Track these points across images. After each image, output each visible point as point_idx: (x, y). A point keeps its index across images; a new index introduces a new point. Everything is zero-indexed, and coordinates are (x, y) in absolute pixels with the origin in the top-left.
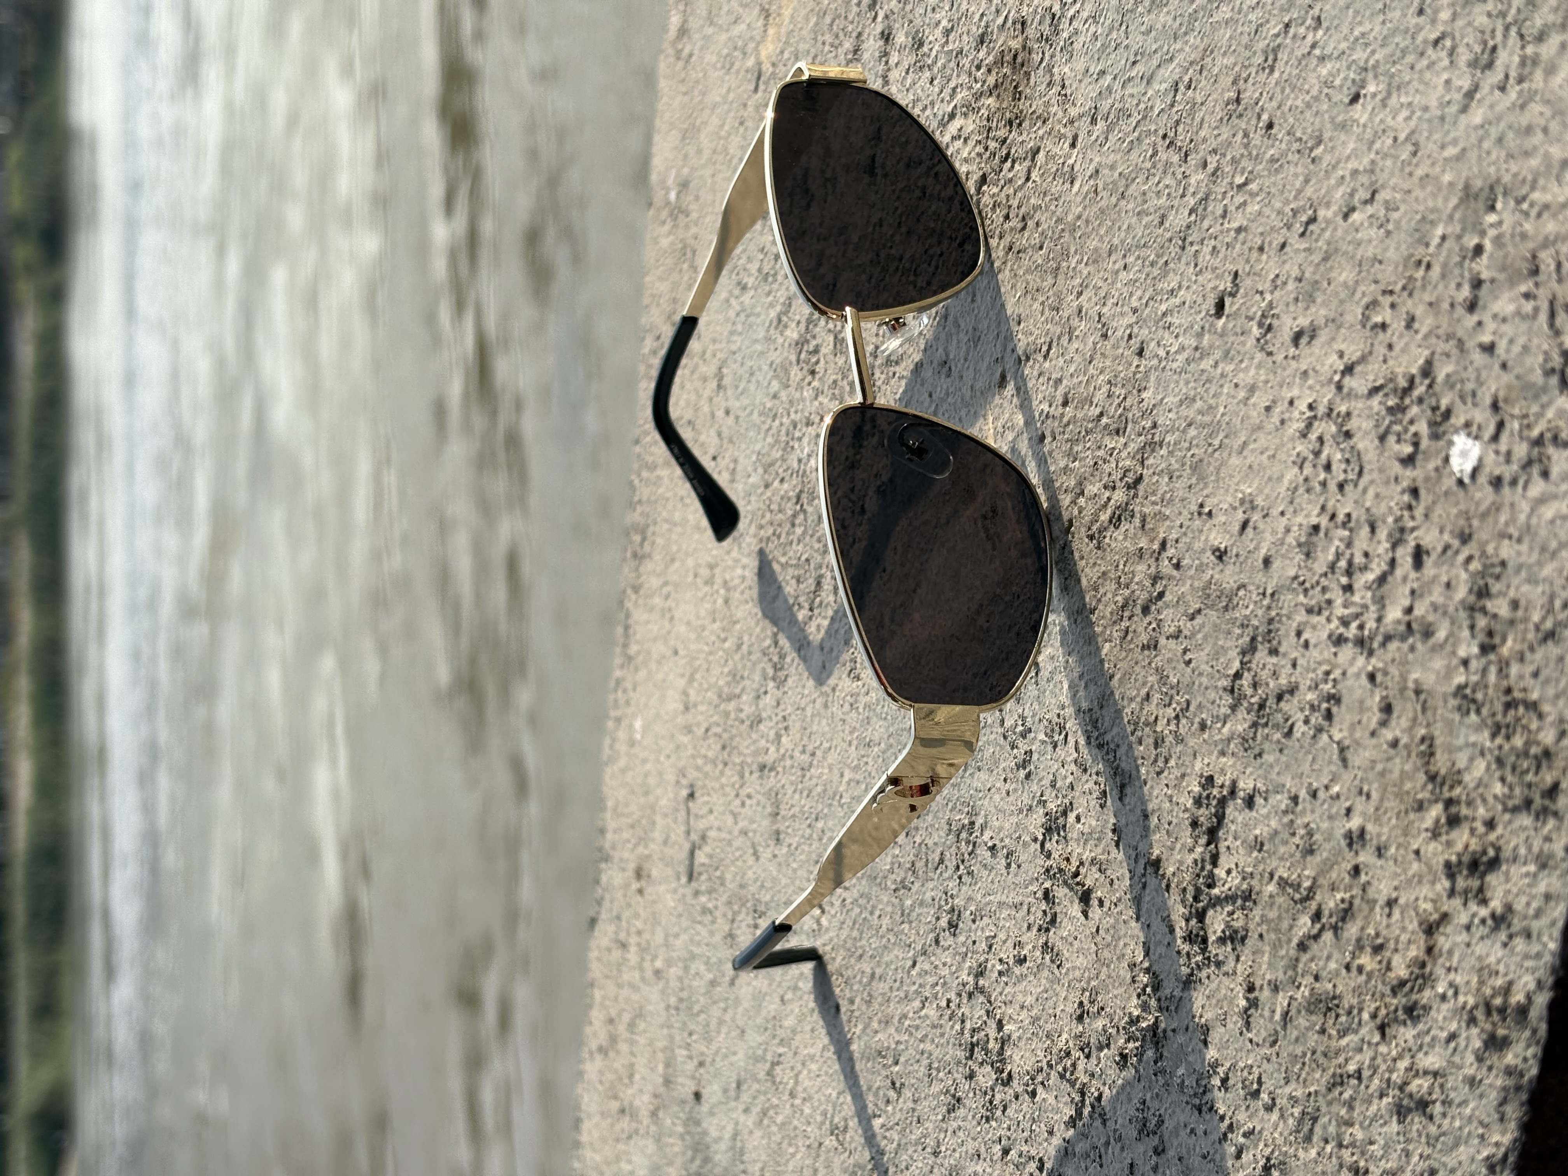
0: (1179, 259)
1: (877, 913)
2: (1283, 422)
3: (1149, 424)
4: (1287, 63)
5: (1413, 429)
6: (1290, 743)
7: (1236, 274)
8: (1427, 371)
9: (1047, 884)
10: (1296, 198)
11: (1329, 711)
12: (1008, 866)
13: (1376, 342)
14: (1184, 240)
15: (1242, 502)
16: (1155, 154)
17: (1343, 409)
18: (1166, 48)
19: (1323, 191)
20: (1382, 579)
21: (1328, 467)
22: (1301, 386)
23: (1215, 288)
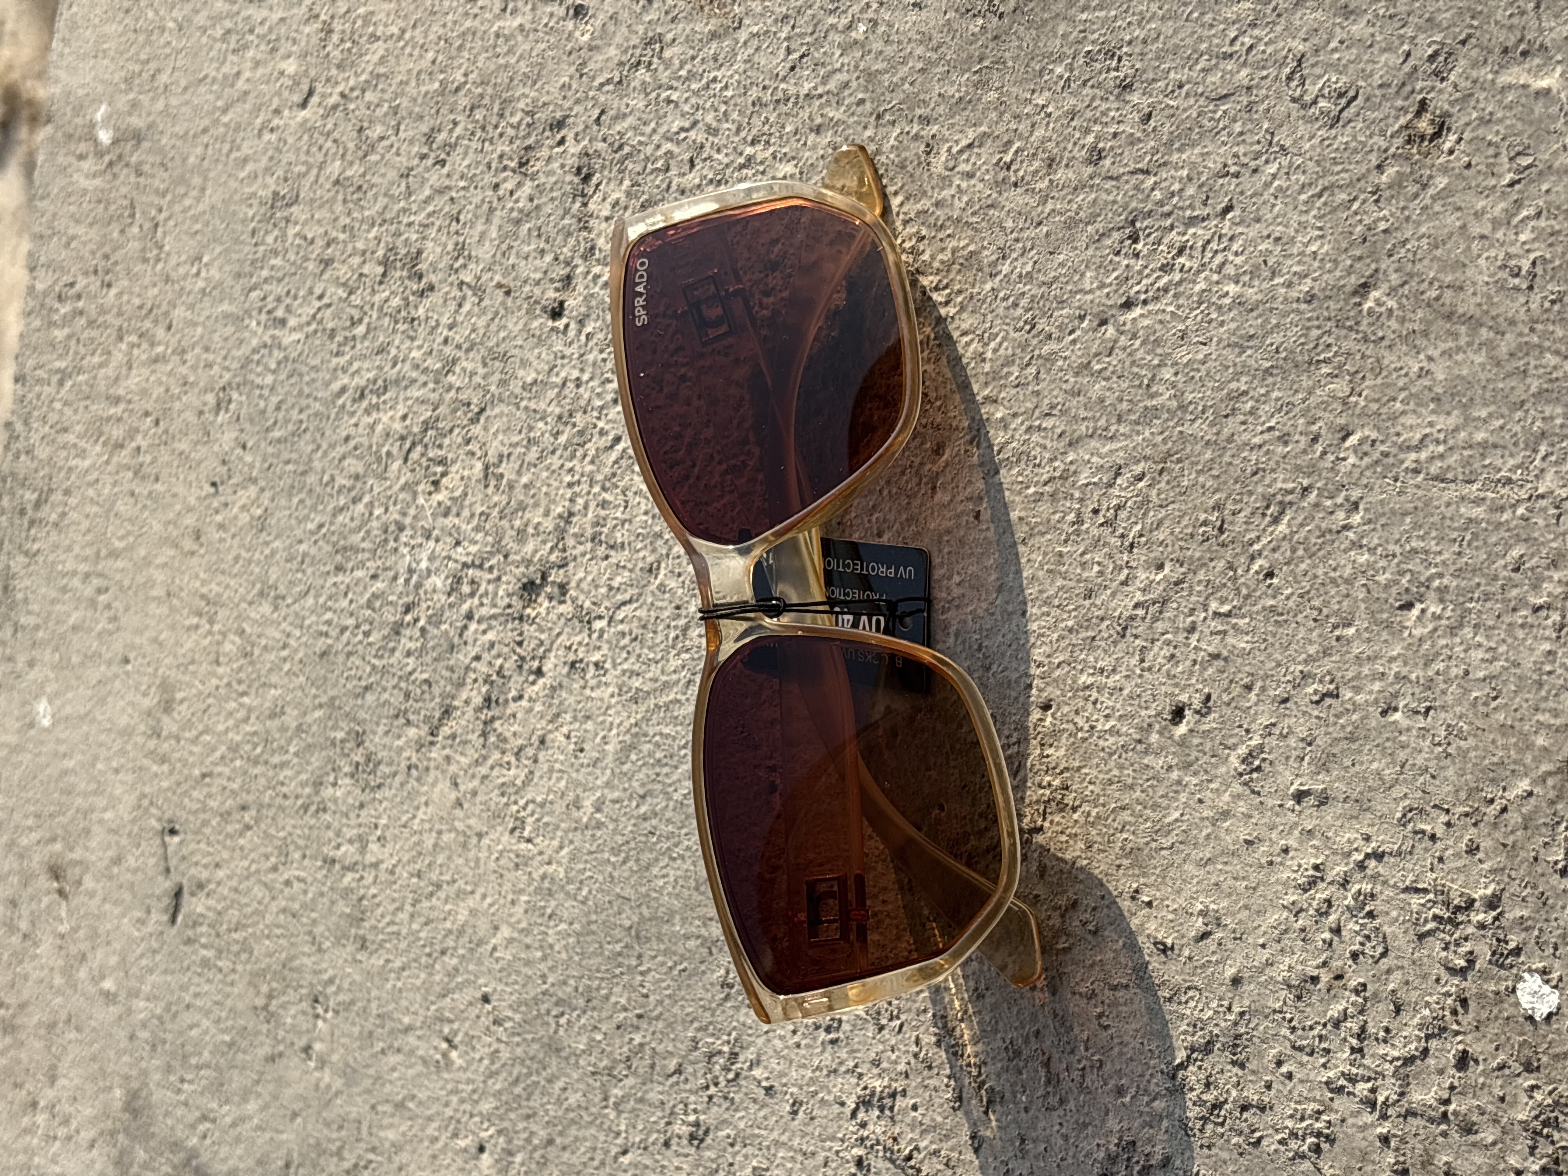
0: (1115, 643)
1: (560, 1084)
2: (1271, 863)
3: (1057, 782)
4: (1302, 525)
5: (1467, 947)
6: (1256, 1152)
7: (1208, 697)
8: (1493, 902)
9: (858, 1151)
10: (1306, 662)
11: (1318, 1146)
12: (795, 1113)
13: (1419, 847)
14: (1125, 629)
15: (1203, 913)
16: (1079, 521)
17: (1367, 887)
18: (1102, 422)
19: (1350, 675)
20: (1409, 1061)
21: (1337, 931)
22: (1301, 842)
23: (1172, 695)
